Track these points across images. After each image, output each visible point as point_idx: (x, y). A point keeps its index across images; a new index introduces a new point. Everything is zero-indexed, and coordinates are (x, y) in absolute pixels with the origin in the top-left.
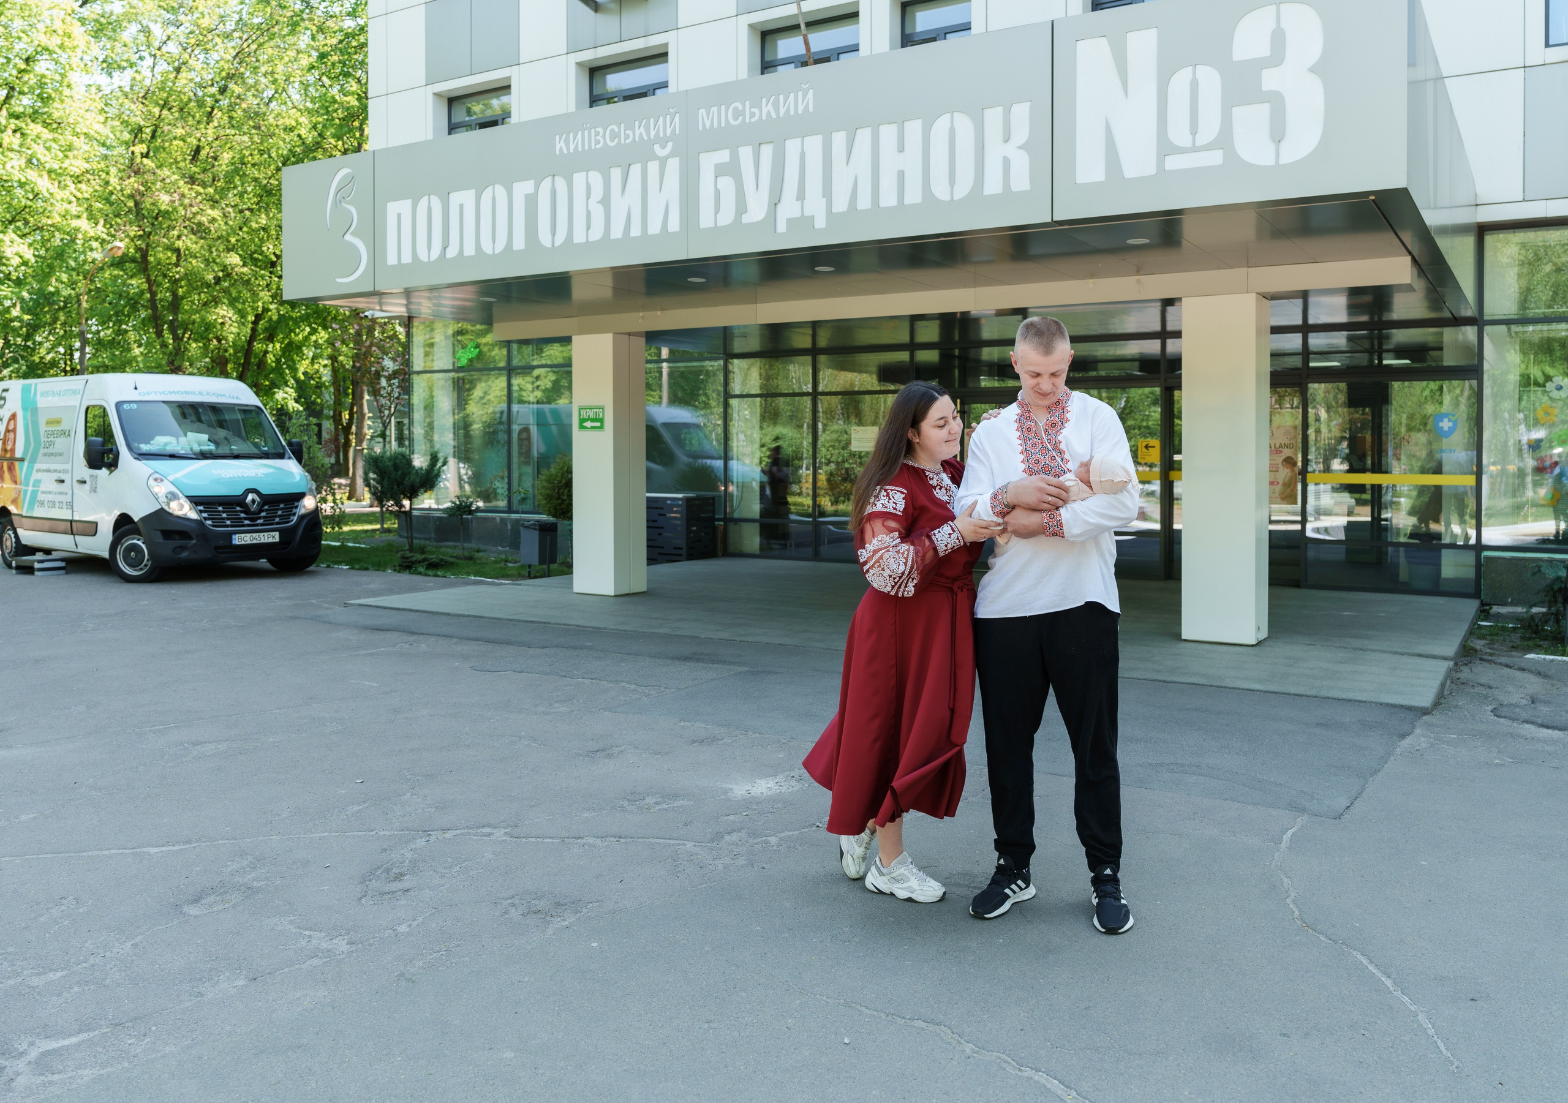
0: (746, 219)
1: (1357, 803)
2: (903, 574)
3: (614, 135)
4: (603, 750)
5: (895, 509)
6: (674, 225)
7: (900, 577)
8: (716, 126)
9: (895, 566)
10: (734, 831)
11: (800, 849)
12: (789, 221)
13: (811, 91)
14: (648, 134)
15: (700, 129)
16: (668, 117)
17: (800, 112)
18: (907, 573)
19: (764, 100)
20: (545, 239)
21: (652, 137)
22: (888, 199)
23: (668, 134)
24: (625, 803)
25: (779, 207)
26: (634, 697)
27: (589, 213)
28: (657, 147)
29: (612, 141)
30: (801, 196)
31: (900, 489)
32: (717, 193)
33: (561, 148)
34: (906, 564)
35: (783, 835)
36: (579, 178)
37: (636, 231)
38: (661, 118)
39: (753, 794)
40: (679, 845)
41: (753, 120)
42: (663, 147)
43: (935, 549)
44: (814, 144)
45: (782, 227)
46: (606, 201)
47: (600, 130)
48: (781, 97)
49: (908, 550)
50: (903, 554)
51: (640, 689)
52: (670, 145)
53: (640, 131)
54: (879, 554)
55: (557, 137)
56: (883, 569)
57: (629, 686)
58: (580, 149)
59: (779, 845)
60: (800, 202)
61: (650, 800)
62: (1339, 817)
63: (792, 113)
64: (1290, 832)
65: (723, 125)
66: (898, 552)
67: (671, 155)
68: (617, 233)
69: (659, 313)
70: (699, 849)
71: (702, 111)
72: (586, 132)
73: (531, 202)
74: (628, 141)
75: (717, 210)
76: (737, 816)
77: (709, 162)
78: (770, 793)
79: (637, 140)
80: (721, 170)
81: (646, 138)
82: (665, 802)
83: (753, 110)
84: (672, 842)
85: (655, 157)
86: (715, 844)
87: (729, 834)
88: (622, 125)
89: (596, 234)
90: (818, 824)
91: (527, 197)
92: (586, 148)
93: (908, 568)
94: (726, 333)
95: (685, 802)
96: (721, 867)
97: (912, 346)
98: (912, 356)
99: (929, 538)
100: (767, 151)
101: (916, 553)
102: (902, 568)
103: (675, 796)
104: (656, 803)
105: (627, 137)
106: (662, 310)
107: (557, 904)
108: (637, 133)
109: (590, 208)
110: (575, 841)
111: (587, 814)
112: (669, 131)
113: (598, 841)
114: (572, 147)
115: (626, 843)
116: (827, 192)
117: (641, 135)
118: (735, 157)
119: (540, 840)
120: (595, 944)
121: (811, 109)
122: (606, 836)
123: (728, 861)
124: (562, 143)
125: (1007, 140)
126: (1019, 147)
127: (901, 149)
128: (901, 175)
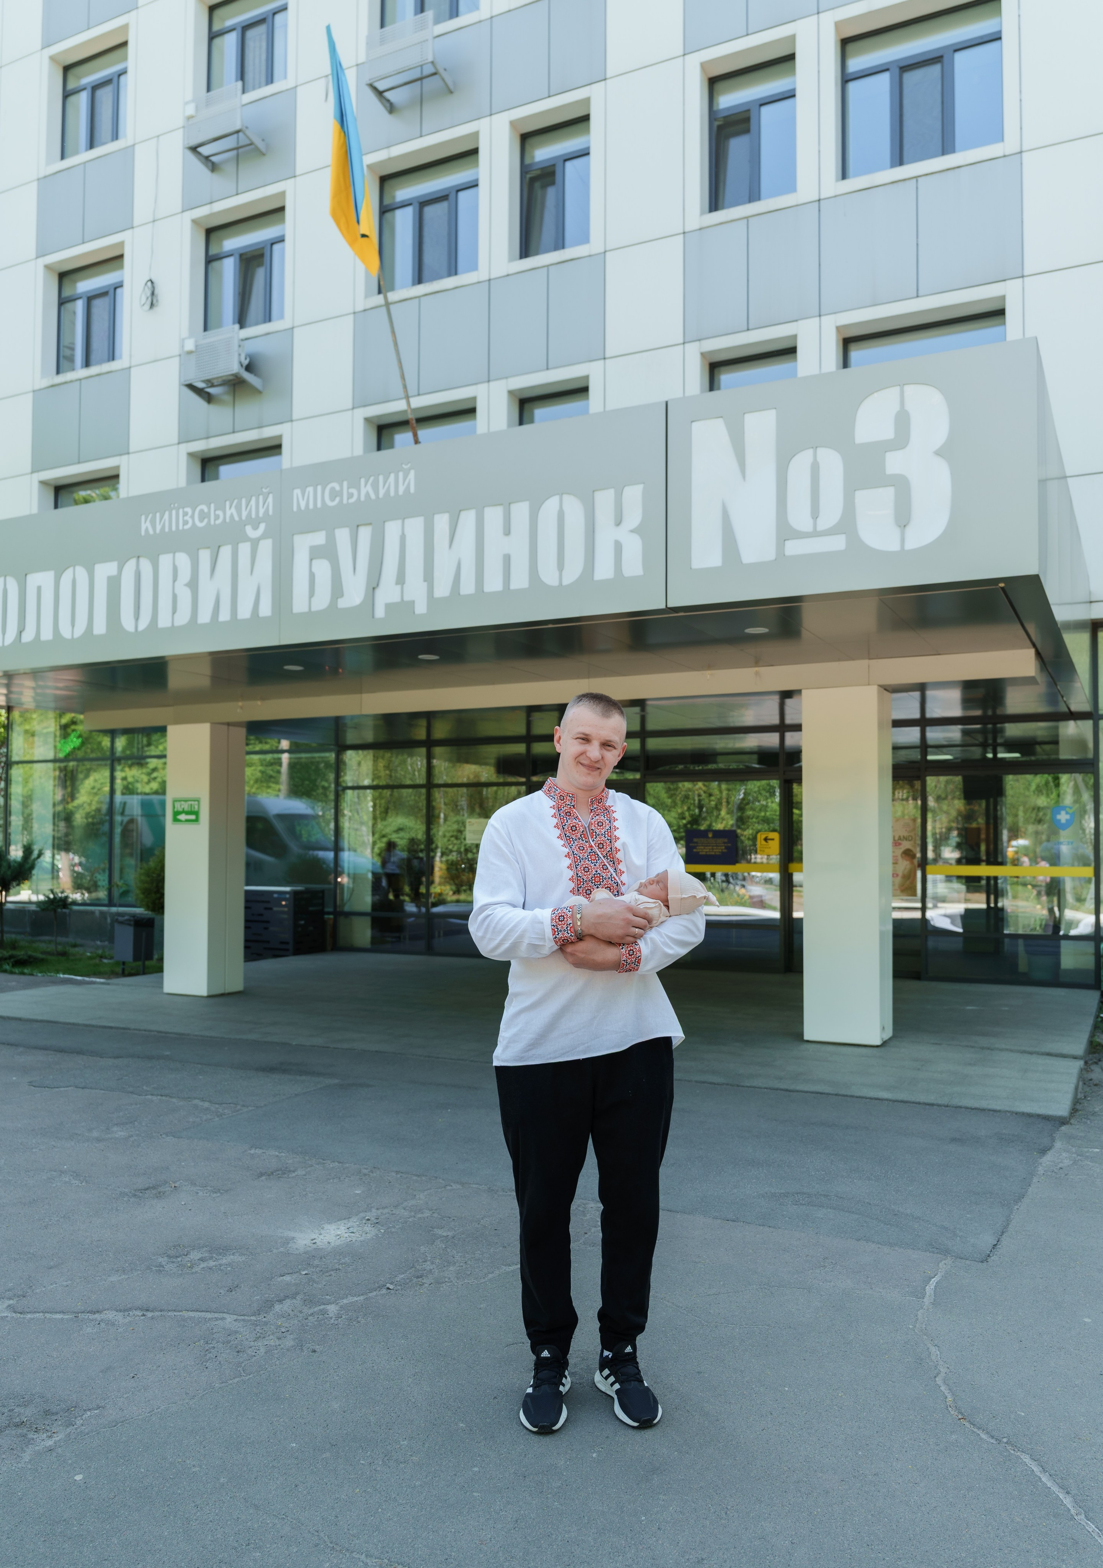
0: (342, 603)
1: (1004, 1240)
3: (203, 516)
4: (154, 1188)
6: (266, 610)
8: (311, 506)
10: (287, 1297)
11: (363, 1321)
12: (389, 607)
13: (412, 473)
14: (240, 515)
15: (295, 509)
16: (261, 497)
17: (401, 492)
19: (363, 481)
20: (127, 622)
21: (244, 518)
22: (493, 584)
23: (261, 515)
24: (163, 1260)
25: (378, 591)
26: (204, 1118)
27: (175, 597)
28: (249, 530)
29: (201, 521)
30: (401, 580)
32: (312, 577)
33: (147, 530)
35: (345, 1301)
36: (165, 561)
37: (224, 616)
38: (254, 499)
39: (319, 1243)
40: (217, 1319)
41: (351, 500)
42: (255, 528)
44: (415, 526)
45: (380, 612)
46: (193, 585)
47: (189, 510)
48: (381, 478)
51: (213, 1108)
52: (262, 526)
53: (231, 511)
55: (143, 517)
58: (167, 530)
59: (339, 1316)
60: (399, 587)
61: (195, 1255)
62: (986, 1260)
63: (392, 493)
64: (933, 1282)
65: (319, 505)
67: (264, 536)
68: (204, 617)
69: (259, 702)
70: (240, 1325)
71: (297, 492)
72: (174, 512)
73: (114, 584)
74: (218, 522)
75: (311, 594)
76: (295, 1276)
77: (303, 544)
78: (339, 1242)
79: (228, 520)
80: (315, 553)
81: (237, 518)
82: (211, 1258)
83: (351, 490)
84: (209, 1315)
85: (246, 539)
86: (262, 1316)
87: (280, 1301)
88: (212, 506)
89: (183, 618)
90: (388, 1285)
91: (110, 579)
92: (174, 528)
94: (338, 724)
95: (237, 1258)
96: (263, 1350)
97: (529, 738)
98: (528, 749)
100: (365, 534)
103: (224, 1250)
104: (202, 1260)
105: (217, 517)
106: (262, 699)
107: (47, 1413)
108: (228, 513)
109: (176, 591)
110: (91, 1317)
111: (114, 1278)
112: (262, 511)
113: (119, 1317)
114: (158, 528)
115: (152, 1318)
116: (429, 576)
117: (232, 515)
118: (331, 540)
119: (48, 1315)
120: (78, 1477)
121: (412, 490)
122: (130, 1309)
123: (272, 1341)
124: (148, 524)
125: (618, 523)
126: (632, 531)
127: (507, 532)
128: (507, 559)
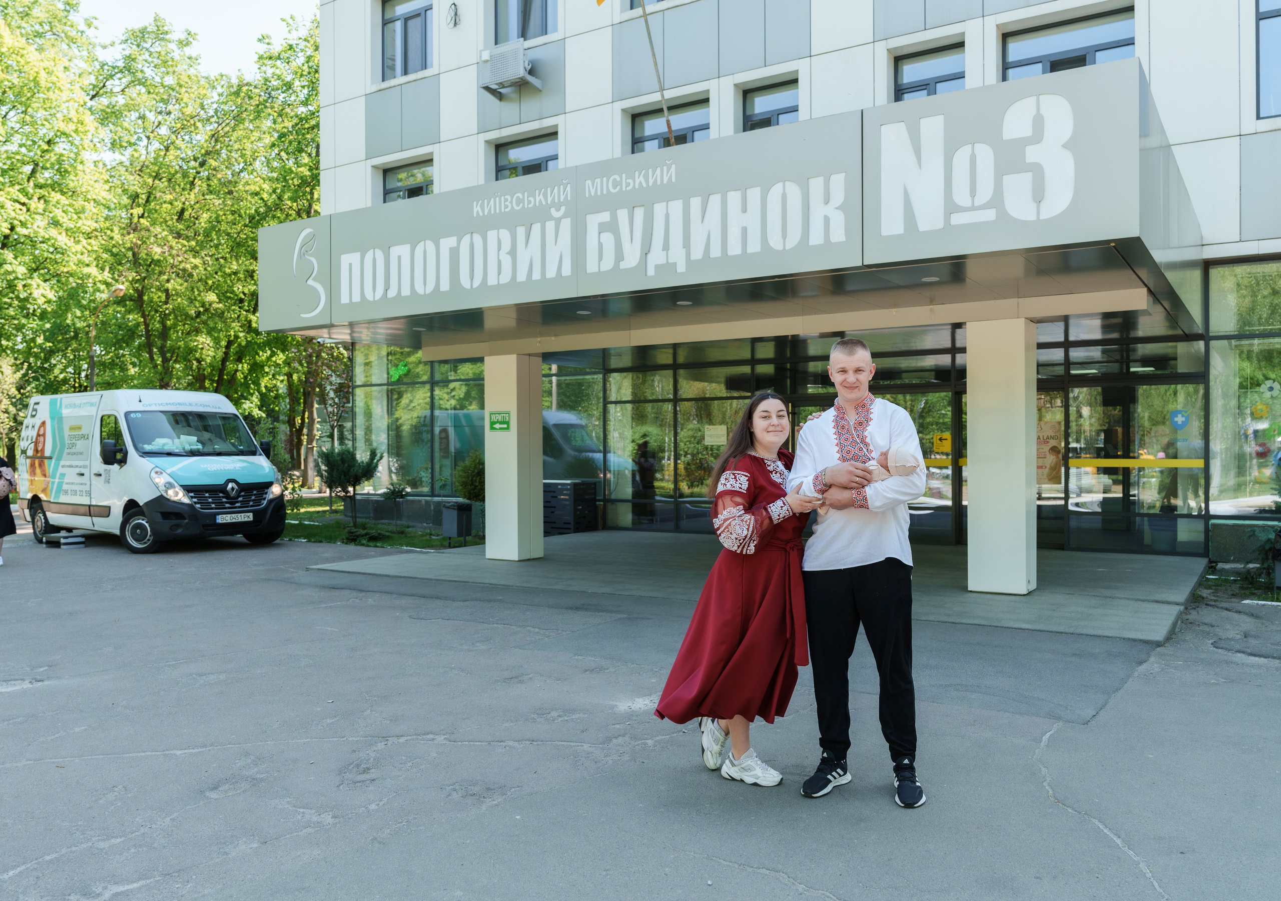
0: (623, 265)
1: (1102, 713)
2: (746, 537)
4: (516, 678)
5: (740, 488)
6: (567, 271)
7: (744, 540)
8: (599, 193)
9: (740, 531)
10: (619, 736)
11: (671, 748)
12: (658, 267)
13: (673, 166)
14: (546, 200)
15: (587, 196)
16: (562, 187)
17: (665, 182)
18: (749, 536)
19: (637, 173)
20: (465, 282)
21: (549, 203)
22: (735, 249)
23: (562, 200)
24: (535, 716)
25: (649, 256)
26: (537, 638)
27: (499, 262)
28: (553, 210)
29: (518, 205)
30: (666, 247)
31: (745, 473)
32: (601, 246)
33: (478, 212)
34: (748, 529)
35: (657, 738)
36: (492, 235)
37: (536, 276)
38: (556, 188)
39: (633, 709)
40: (578, 746)
41: (628, 189)
42: (558, 210)
43: (770, 518)
44: (676, 207)
45: (651, 272)
46: (513, 253)
47: (508, 197)
48: (650, 171)
49: (750, 519)
50: (746, 522)
51: (542, 632)
52: (563, 208)
53: (540, 198)
54: (728, 522)
55: (475, 203)
56: (731, 533)
57: (533, 629)
58: (492, 212)
59: (655, 746)
60: (665, 252)
61: (554, 714)
62: (1087, 723)
63: (659, 183)
64: (1048, 734)
65: (605, 192)
66: (742, 521)
67: (565, 216)
68: (522, 277)
69: (553, 338)
70: (594, 749)
71: (589, 182)
72: (497, 199)
73: (454, 253)
74: (530, 206)
75: (600, 258)
76: (622, 725)
77: (594, 221)
78: (646, 708)
79: (537, 205)
80: (603, 228)
81: (544, 203)
82: (565, 715)
83: (628, 181)
84: (572, 744)
85: (551, 218)
86: (606, 745)
87: (616, 738)
88: (526, 193)
89: (506, 278)
91: (451, 249)
92: (498, 211)
93: (750, 532)
94: (605, 353)
95: (581, 715)
96: (611, 762)
97: (753, 362)
98: (753, 369)
99: (766, 510)
100: (639, 213)
101: (756, 521)
102: (745, 532)
103: (573, 711)
104: (559, 716)
105: (529, 202)
106: (555, 335)
107: (488, 789)
108: (538, 199)
109: (500, 258)
110: (499, 744)
111: (506, 725)
112: (562, 197)
113: (516, 744)
114: (486, 211)
115: (538, 745)
116: (687, 244)
117: (540, 201)
118: (614, 218)
119: (472, 743)
120: (518, 817)
121: (674, 180)
122: (522, 740)
123: (616, 757)
124: (479, 208)
125: (827, 202)
126: (837, 208)
127: (744, 210)
128: (744, 231)
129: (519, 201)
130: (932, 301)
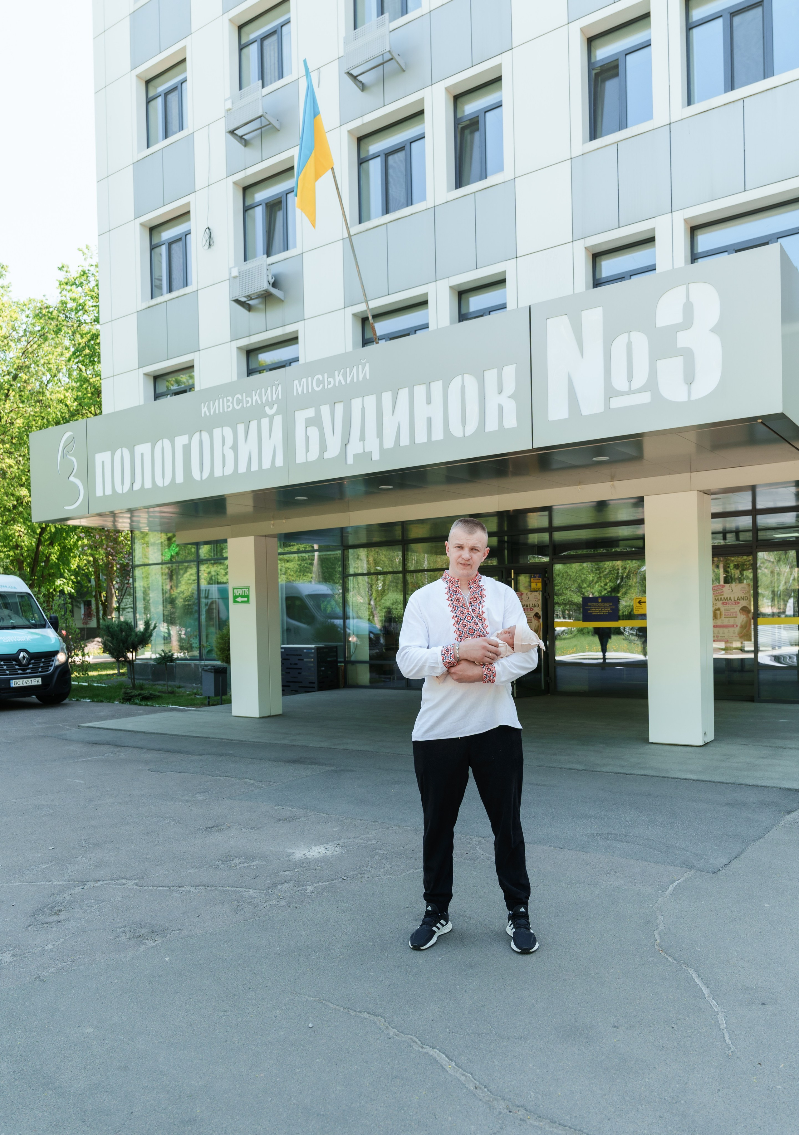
0: (327, 455)
6: (279, 462)
8: (305, 392)
12: (355, 456)
13: (367, 365)
14: (261, 399)
15: (295, 394)
16: (274, 387)
17: (361, 379)
19: (336, 372)
20: (196, 475)
21: (264, 402)
22: (421, 437)
23: (274, 399)
25: (348, 446)
27: (224, 456)
28: (267, 408)
29: (238, 405)
30: (362, 438)
32: (307, 439)
33: (205, 412)
36: (217, 432)
37: (255, 467)
38: (269, 388)
41: (330, 386)
42: (271, 408)
44: (370, 401)
45: (350, 460)
46: (235, 448)
47: (230, 398)
48: (348, 370)
52: (275, 406)
53: (256, 398)
55: (203, 404)
58: (217, 412)
60: (362, 442)
63: (355, 380)
65: (310, 391)
67: (276, 414)
68: (242, 469)
69: (285, 521)
71: (296, 382)
72: (221, 400)
73: (187, 449)
74: (248, 405)
75: (307, 450)
77: (301, 416)
79: (254, 404)
80: (309, 423)
81: (259, 402)
83: (330, 379)
85: (266, 415)
88: (244, 394)
89: (229, 470)
91: (184, 446)
92: (221, 411)
94: (342, 532)
100: (339, 408)
105: (247, 402)
106: (286, 518)
108: (254, 399)
109: (224, 453)
112: (275, 397)
114: (212, 411)
116: (380, 434)
117: (256, 400)
118: (318, 413)
121: (368, 377)
124: (206, 409)
125: (500, 392)
126: (509, 397)
127: (429, 402)
128: (429, 420)
129: (239, 401)
130: (613, 478)
